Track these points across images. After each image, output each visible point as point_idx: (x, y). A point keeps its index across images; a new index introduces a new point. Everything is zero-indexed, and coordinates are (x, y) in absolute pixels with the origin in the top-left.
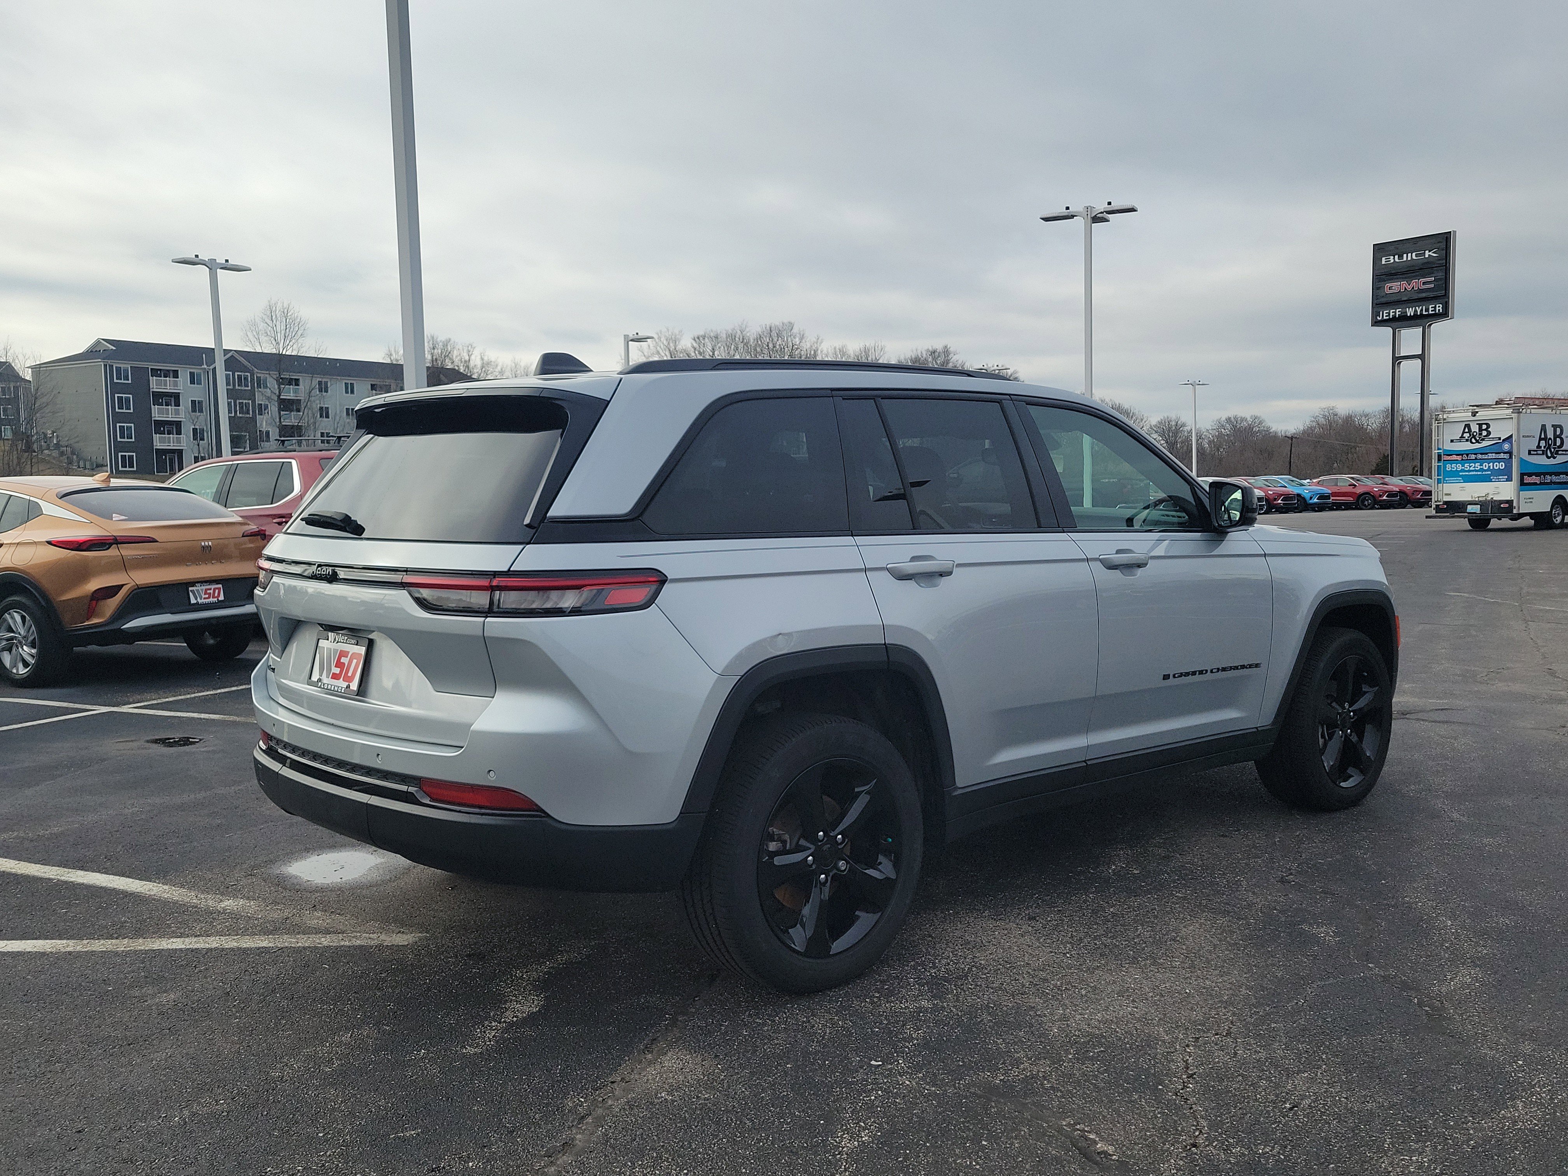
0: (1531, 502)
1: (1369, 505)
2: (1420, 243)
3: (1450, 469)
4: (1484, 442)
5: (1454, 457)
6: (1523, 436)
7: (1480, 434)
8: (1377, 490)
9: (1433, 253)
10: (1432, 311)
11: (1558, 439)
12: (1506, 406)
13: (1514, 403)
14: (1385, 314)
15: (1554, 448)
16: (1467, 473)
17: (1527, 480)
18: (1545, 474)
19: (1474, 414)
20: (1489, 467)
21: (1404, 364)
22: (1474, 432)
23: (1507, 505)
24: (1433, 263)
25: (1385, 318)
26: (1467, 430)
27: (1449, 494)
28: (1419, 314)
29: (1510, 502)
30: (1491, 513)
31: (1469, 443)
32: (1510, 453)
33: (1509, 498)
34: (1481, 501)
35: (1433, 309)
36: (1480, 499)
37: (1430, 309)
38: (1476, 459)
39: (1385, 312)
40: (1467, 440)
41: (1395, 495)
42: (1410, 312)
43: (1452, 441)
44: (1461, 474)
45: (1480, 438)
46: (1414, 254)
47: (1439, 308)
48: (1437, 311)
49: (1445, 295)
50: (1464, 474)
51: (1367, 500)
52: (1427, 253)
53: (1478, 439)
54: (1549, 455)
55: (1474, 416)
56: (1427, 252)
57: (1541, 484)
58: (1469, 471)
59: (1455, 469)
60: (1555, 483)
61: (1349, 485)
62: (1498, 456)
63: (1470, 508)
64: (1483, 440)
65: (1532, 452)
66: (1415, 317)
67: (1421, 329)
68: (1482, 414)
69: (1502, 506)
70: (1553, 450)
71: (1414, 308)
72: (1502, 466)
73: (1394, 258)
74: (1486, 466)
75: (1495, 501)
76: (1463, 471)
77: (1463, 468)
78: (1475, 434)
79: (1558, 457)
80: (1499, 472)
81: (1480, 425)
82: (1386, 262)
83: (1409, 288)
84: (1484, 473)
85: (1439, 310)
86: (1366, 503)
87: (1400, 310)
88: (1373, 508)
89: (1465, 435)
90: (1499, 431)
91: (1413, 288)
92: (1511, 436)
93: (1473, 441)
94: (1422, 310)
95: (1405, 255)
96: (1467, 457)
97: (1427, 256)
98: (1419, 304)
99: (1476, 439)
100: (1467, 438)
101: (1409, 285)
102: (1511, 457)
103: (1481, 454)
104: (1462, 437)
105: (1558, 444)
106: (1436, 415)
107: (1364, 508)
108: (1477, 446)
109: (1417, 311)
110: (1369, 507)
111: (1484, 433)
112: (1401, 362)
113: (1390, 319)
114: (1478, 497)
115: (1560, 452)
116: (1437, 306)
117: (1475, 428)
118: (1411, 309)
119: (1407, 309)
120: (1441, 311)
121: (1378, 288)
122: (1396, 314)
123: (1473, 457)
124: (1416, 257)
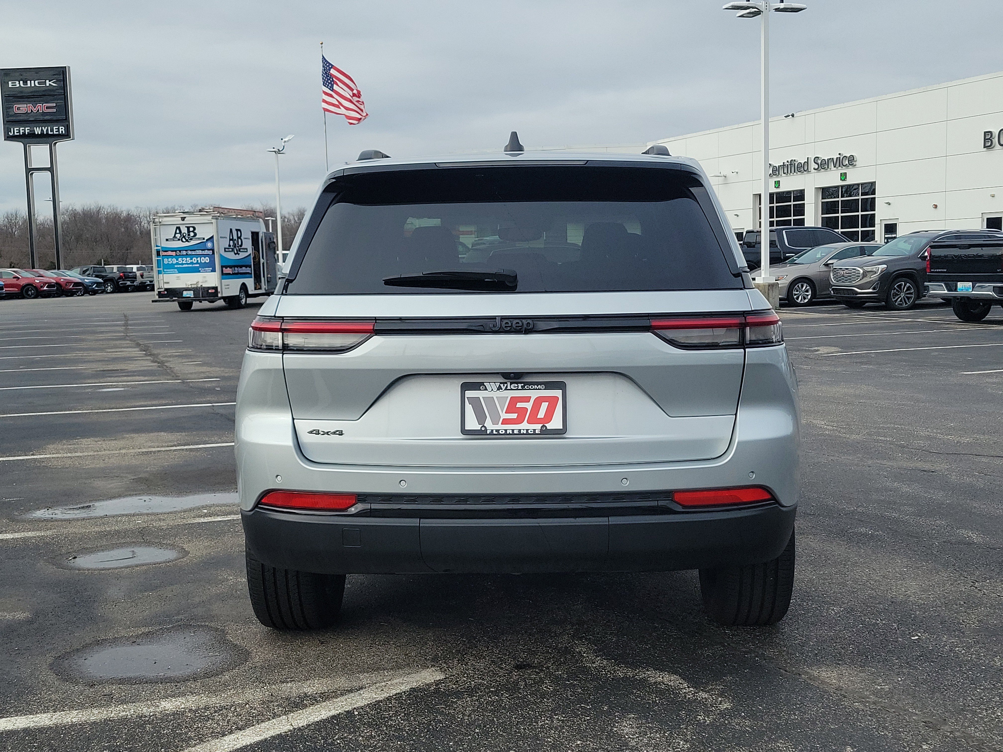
0: (228, 288)
1: (32, 294)
2: (41, 73)
3: (167, 263)
4: (192, 241)
5: (170, 253)
6: (221, 237)
7: (189, 235)
8: (38, 282)
9: (53, 82)
10: (56, 131)
11: (240, 240)
12: (205, 213)
13: (213, 211)
14: (15, 131)
15: (238, 247)
16: (181, 266)
17: (226, 271)
18: (235, 266)
19: (183, 219)
20: (198, 261)
21: (36, 174)
22: (184, 233)
23: (213, 291)
24: (53, 91)
25: (16, 134)
26: (178, 231)
27: (168, 283)
28: (45, 133)
29: (216, 288)
30: (202, 297)
31: (180, 241)
32: (213, 250)
33: (214, 285)
34: (194, 288)
35: (57, 130)
36: (193, 286)
37: (55, 130)
38: (187, 254)
39: (15, 129)
40: (179, 240)
41: (53, 286)
42: (38, 131)
43: (167, 240)
44: (176, 266)
45: (189, 238)
46: (36, 82)
47: (62, 130)
48: (61, 132)
49: (66, 119)
50: (179, 266)
51: (31, 291)
52: (48, 83)
53: (187, 238)
54: (236, 252)
55: (183, 220)
56: (47, 81)
57: (233, 274)
58: (182, 264)
59: (171, 262)
60: (241, 274)
61: (14, 278)
62: (204, 252)
63: (185, 294)
64: (191, 239)
65: (227, 250)
66: (42, 136)
67: (49, 146)
68: (190, 220)
69: (210, 291)
70: (237, 248)
71: (40, 128)
72: (207, 260)
73: (19, 83)
74: (195, 260)
75: (204, 287)
76: (177, 264)
77: (177, 261)
78: (185, 235)
79: (241, 253)
80: (204, 265)
81: (188, 228)
82: (12, 85)
83: (35, 110)
84: (194, 266)
85: (62, 131)
86: (30, 293)
87: (29, 128)
88: (36, 297)
89: (177, 235)
90: (203, 232)
91: (38, 111)
92: (212, 237)
93: (184, 240)
94: (47, 130)
95: (29, 82)
96: (180, 252)
97: (48, 85)
98: (44, 124)
99: (185, 239)
100: (178, 238)
101: (35, 108)
102: (213, 253)
103: (191, 250)
104: (175, 237)
105: (240, 243)
106: (153, 219)
107: (28, 297)
108: (187, 244)
109: (43, 131)
110: (32, 296)
111: (192, 234)
112: (33, 173)
113: (20, 135)
114: (191, 285)
115: (241, 250)
116: (60, 128)
117: (184, 230)
118: (38, 128)
119: (35, 128)
120: (64, 132)
121: (9, 108)
122: (25, 131)
123: (184, 253)
124: (39, 84)
